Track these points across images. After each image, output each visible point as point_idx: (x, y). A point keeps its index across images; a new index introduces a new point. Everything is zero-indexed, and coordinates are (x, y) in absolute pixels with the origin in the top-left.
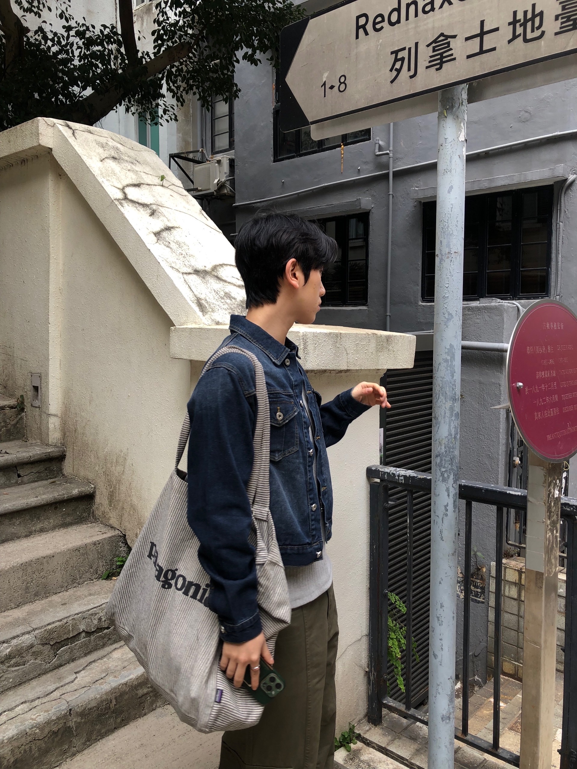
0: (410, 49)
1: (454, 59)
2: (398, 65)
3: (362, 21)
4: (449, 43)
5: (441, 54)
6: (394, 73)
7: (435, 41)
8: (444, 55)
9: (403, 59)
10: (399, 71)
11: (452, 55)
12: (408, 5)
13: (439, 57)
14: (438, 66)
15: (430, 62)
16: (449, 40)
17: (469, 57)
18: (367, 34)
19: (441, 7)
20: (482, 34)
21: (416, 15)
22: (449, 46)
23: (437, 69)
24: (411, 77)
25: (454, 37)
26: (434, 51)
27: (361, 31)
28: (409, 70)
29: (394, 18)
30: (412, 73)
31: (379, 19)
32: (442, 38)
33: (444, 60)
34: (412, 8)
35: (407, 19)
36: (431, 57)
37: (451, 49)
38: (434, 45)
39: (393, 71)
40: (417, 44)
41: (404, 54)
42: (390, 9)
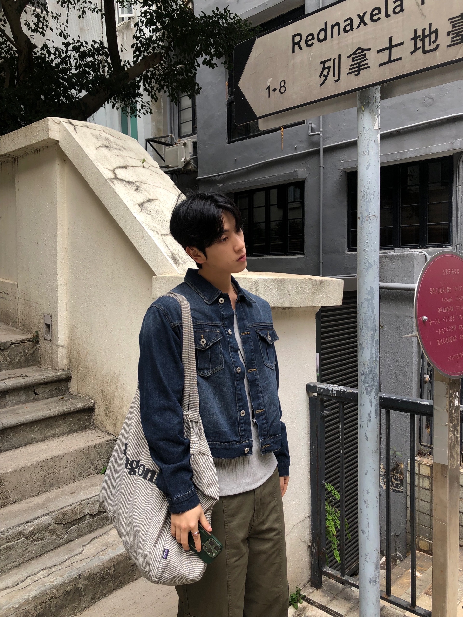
0: (334, 60)
1: (369, 67)
2: (325, 72)
3: (297, 39)
4: (364, 55)
5: (359, 63)
6: (323, 78)
7: (354, 54)
8: (361, 64)
9: (329, 68)
10: (326, 77)
11: (367, 64)
12: (333, 26)
13: (357, 65)
14: (357, 73)
15: (350, 69)
16: (365, 52)
17: (380, 65)
18: (301, 48)
19: (358, 27)
20: (390, 47)
21: (339, 34)
22: (365, 57)
23: (356, 75)
24: (336, 81)
25: (369, 50)
26: (353, 61)
27: (296, 47)
28: (334, 75)
29: (322, 36)
30: (336, 78)
31: (310, 37)
32: (359, 51)
33: (361, 67)
34: (336, 28)
35: (332, 37)
36: (351, 65)
37: (367, 59)
38: (353, 56)
39: (322, 76)
40: (340, 56)
41: (330, 64)
42: (319, 30)
